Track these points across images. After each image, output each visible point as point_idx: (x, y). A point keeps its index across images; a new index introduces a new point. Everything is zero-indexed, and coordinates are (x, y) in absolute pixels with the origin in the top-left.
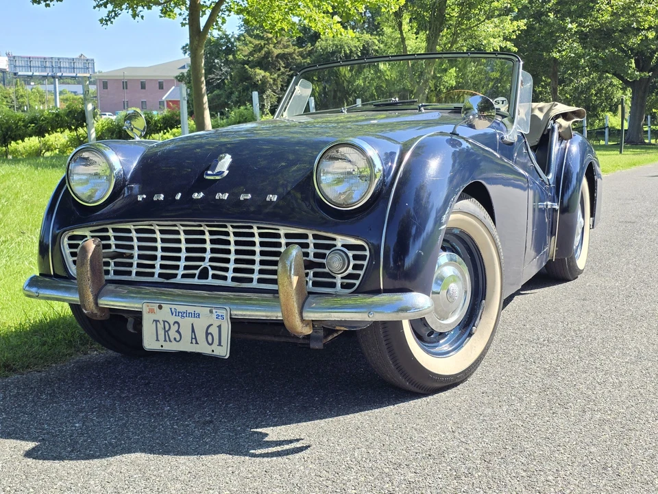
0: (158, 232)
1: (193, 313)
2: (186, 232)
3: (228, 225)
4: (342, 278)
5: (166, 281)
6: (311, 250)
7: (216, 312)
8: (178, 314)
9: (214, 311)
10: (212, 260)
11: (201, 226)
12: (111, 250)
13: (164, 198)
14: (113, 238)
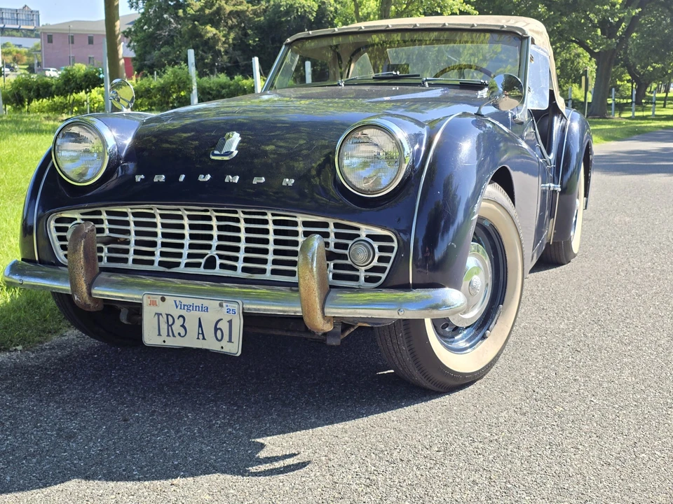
0: (158, 217)
1: (200, 306)
2: (190, 217)
3: (239, 211)
4: (366, 271)
5: (167, 270)
6: (332, 240)
7: (227, 306)
8: (183, 307)
9: (224, 304)
10: (219, 248)
11: (207, 211)
12: (105, 235)
13: (165, 179)
14: (106, 222)
